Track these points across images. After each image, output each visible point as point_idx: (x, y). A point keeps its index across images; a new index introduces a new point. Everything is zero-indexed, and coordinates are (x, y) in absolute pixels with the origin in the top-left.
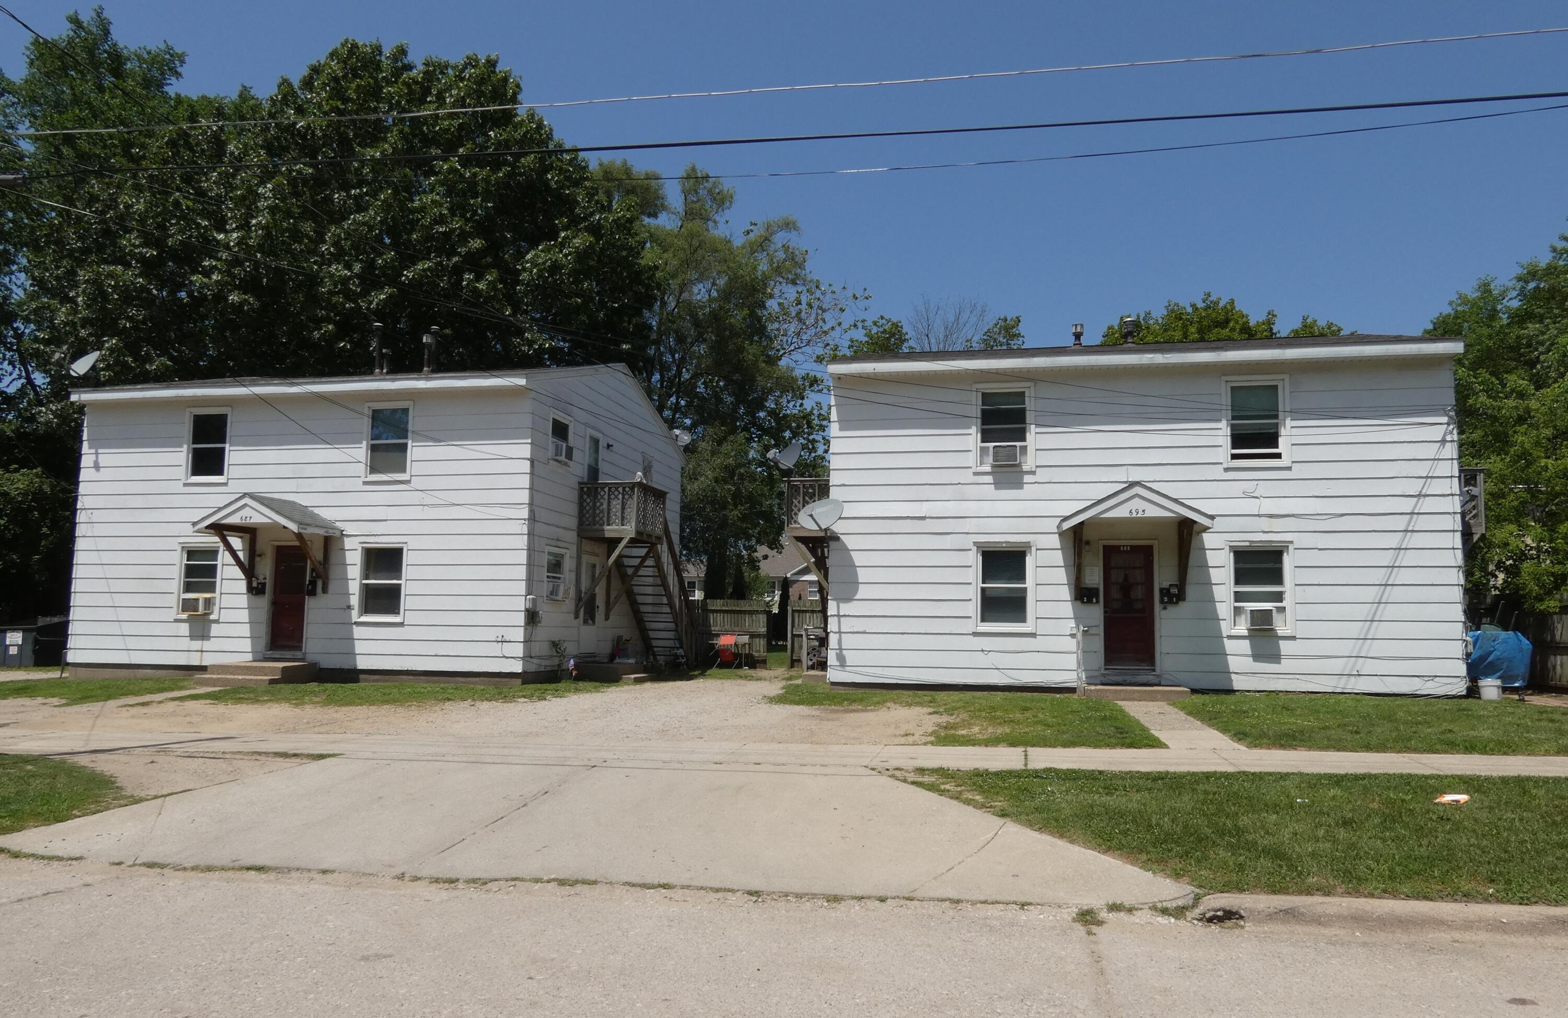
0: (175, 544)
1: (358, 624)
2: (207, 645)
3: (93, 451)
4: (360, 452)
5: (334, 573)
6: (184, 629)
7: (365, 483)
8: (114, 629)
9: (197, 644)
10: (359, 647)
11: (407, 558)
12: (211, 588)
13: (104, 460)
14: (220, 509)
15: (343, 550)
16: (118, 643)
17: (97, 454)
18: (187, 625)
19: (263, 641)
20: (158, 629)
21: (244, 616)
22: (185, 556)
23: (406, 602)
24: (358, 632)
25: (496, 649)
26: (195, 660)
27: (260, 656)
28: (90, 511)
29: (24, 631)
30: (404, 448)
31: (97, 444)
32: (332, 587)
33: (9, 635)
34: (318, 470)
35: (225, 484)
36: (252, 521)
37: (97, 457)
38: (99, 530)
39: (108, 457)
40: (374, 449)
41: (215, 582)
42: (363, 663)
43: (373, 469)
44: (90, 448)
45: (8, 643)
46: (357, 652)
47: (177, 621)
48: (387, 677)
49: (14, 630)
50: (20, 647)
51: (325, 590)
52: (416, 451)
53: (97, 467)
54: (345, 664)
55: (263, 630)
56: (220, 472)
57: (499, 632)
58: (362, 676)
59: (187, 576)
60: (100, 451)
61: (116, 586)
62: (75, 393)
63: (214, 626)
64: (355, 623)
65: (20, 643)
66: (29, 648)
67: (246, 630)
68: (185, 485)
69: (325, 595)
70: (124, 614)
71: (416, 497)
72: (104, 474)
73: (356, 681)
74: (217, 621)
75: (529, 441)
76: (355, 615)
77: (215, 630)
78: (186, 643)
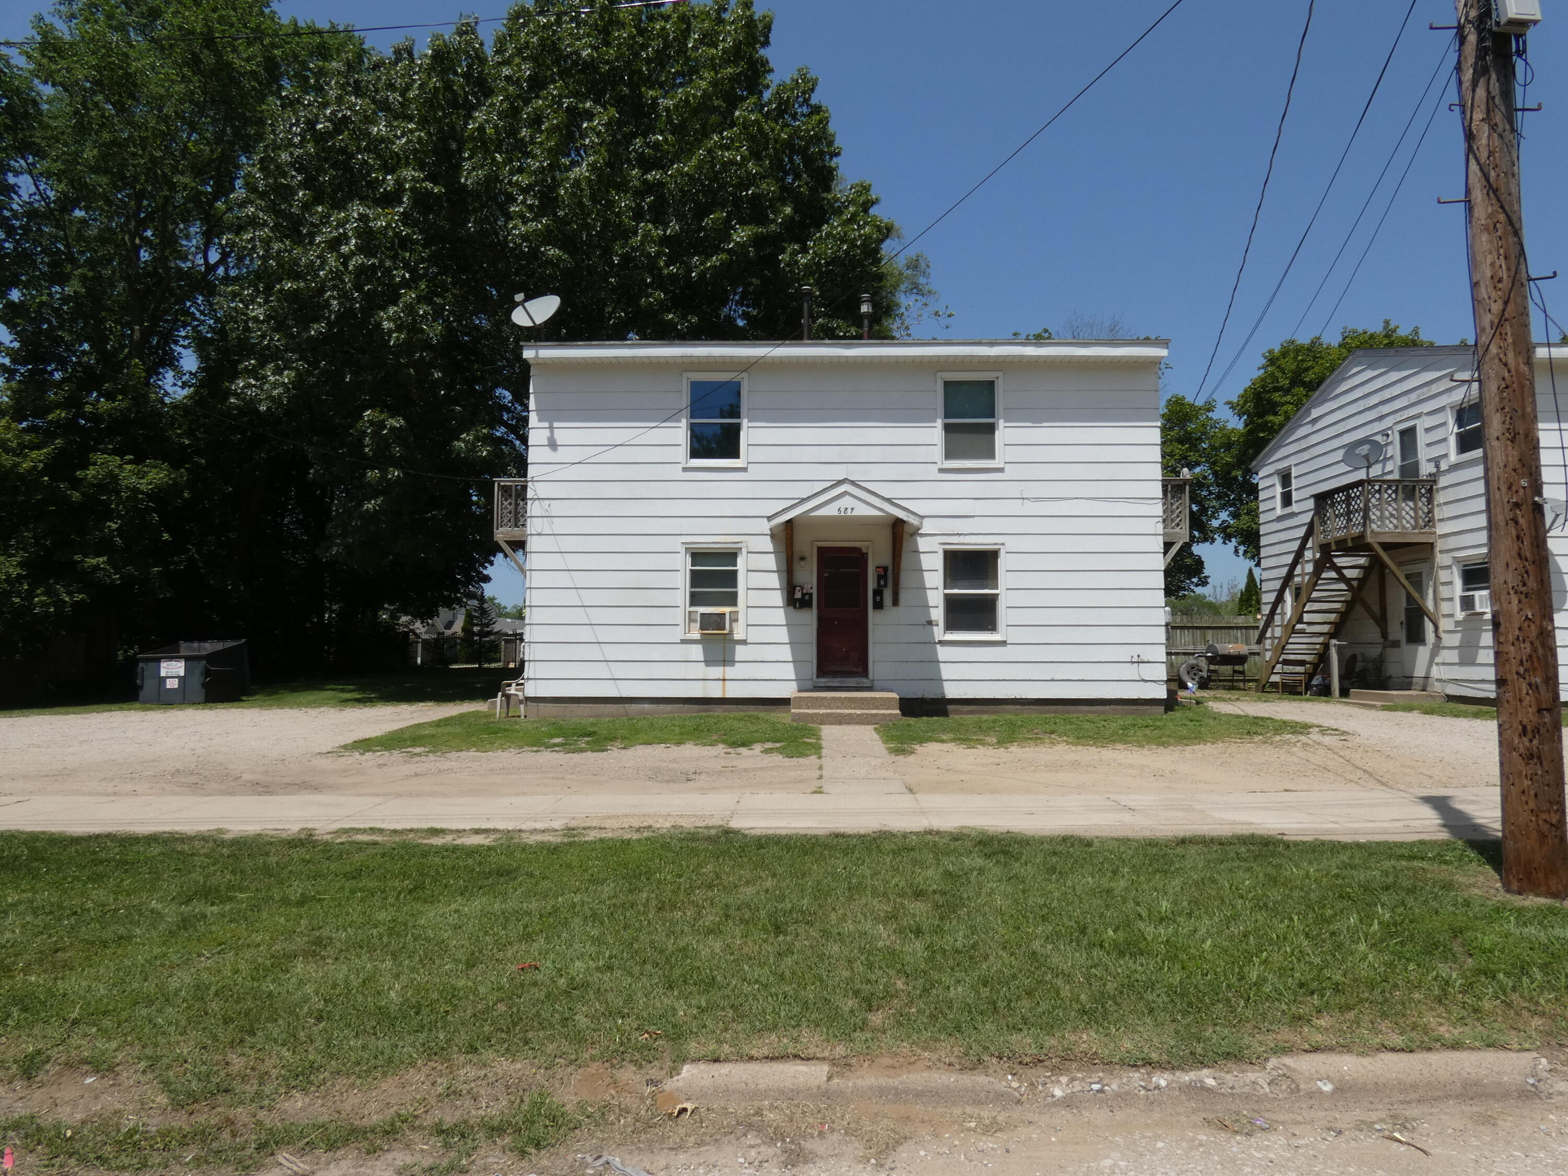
0: (677, 544)
1: (942, 643)
2: (730, 672)
3: (546, 425)
4: (934, 433)
5: (906, 579)
6: (696, 651)
7: (941, 471)
8: (594, 652)
9: (716, 672)
10: (946, 672)
11: (1004, 563)
12: (732, 599)
13: (561, 436)
14: (803, 501)
15: (917, 552)
16: (601, 671)
17: (551, 428)
18: (700, 647)
19: (812, 668)
20: (656, 653)
21: (782, 635)
22: (689, 560)
23: (1004, 615)
24: (943, 653)
25: (1132, 672)
26: (715, 691)
27: (809, 685)
28: (547, 502)
29: (187, 659)
30: (991, 429)
31: (550, 415)
32: (904, 596)
33: (164, 664)
34: (875, 454)
35: (744, 470)
36: (854, 513)
37: (552, 433)
38: (560, 526)
39: (566, 433)
40: (948, 428)
41: (736, 593)
42: (952, 691)
43: (950, 454)
44: (540, 420)
45: (163, 674)
46: (944, 677)
47: (684, 642)
48: (986, 708)
49: (171, 659)
50: (182, 680)
51: (896, 602)
52: (1005, 433)
53: (553, 445)
54: (928, 692)
55: (811, 653)
56: (735, 454)
57: (1134, 651)
58: (950, 707)
59: (693, 584)
60: (556, 425)
61: (590, 598)
62: (531, 347)
63: (738, 648)
64: (940, 642)
65: (182, 674)
66: (196, 682)
67: (786, 653)
68: (685, 469)
69: (896, 608)
70: (604, 634)
71: (1014, 490)
72: (562, 454)
73: (944, 713)
74: (744, 642)
75: (1159, 424)
76: (939, 633)
77: (741, 652)
78: (701, 670)
